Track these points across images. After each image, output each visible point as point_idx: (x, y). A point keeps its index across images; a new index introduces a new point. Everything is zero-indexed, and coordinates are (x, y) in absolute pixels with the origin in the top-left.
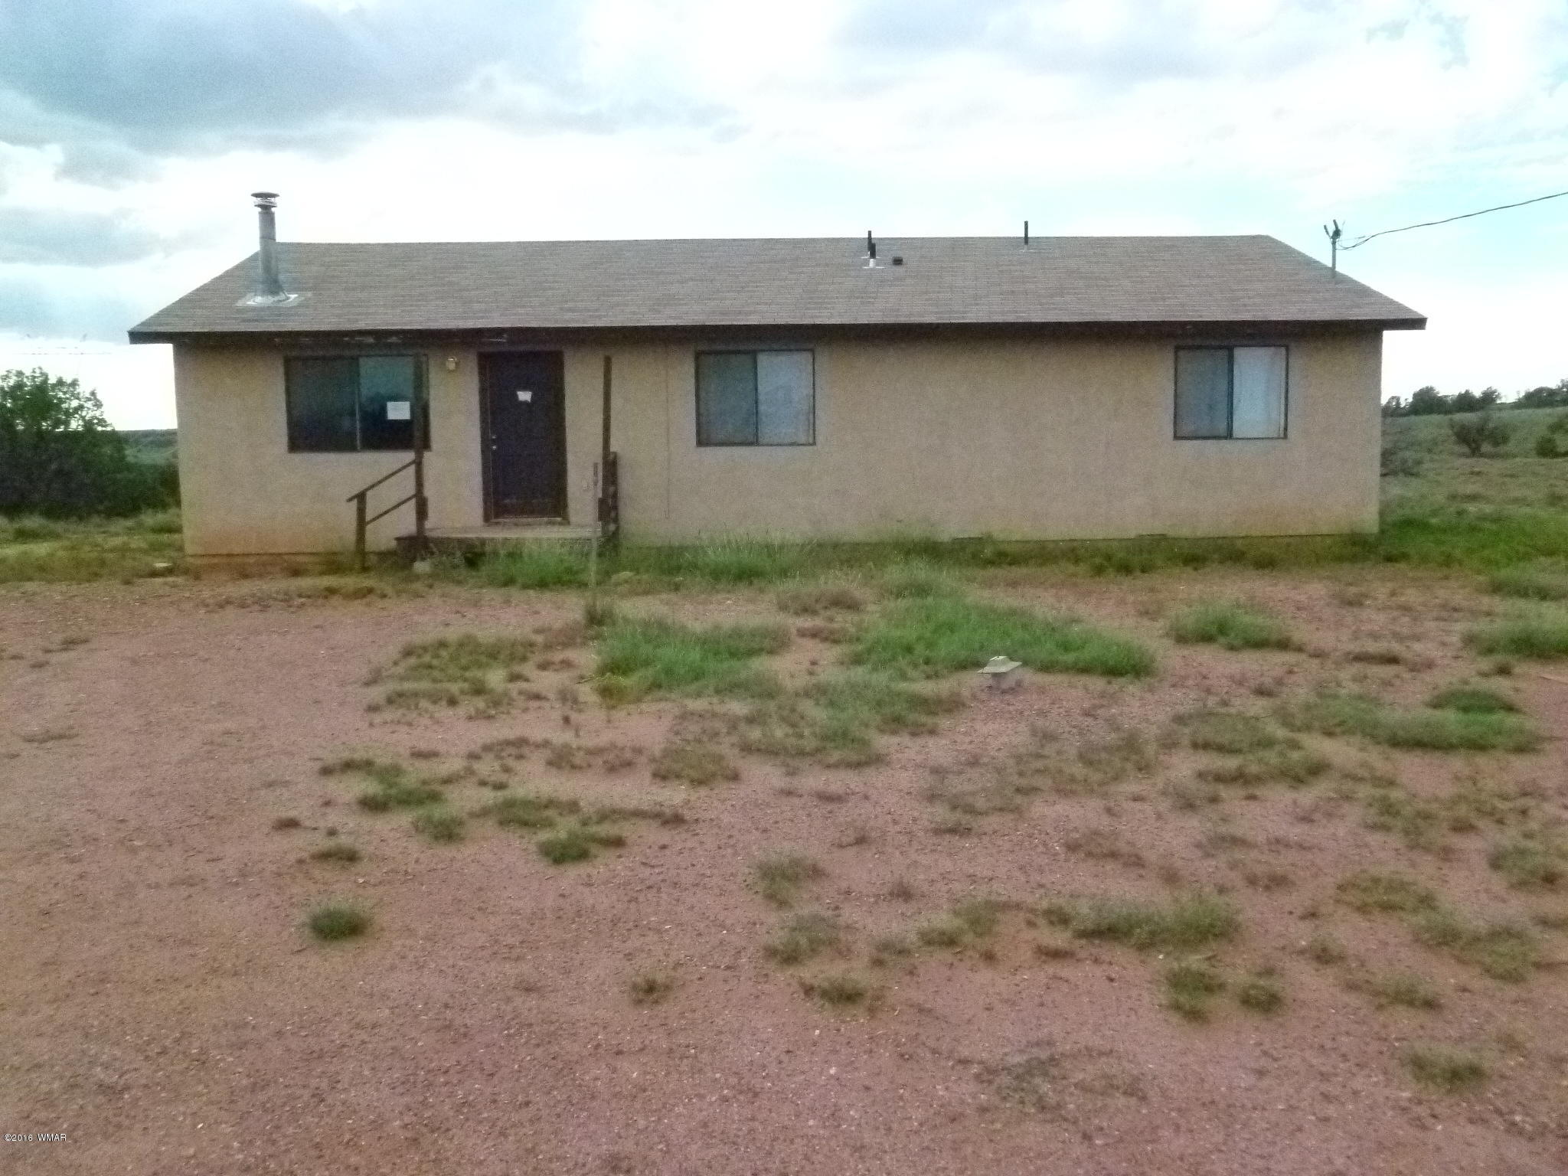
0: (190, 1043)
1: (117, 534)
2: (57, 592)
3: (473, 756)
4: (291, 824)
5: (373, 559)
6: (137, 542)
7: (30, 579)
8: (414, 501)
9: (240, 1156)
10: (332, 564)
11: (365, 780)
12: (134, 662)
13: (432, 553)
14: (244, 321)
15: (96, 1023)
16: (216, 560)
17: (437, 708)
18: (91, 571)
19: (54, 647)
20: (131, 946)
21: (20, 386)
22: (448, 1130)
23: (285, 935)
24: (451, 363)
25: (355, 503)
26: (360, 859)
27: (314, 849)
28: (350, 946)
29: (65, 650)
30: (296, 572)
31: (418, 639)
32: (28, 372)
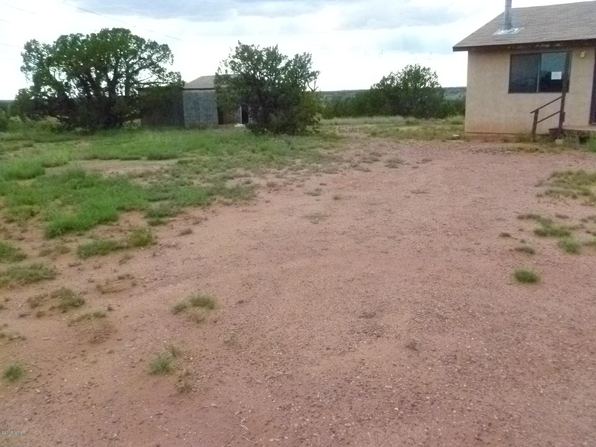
0: (469, 308)
1: (439, 124)
2: (421, 143)
3: (584, 221)
4: (506, 236)
5: (538, 138)
6: (448, 127)
7: (411, 138)
8: (559, 114)
9: (487, 354)
10: (521, 138)
11: (537, 223)
12: (447, 169)
13: (565, 136)
14: (496, 40)
15: (436, 293)
16: (475, 135)
17: (567, 199)
18: (432, 137)
19: (420, 162)
20: (448, 269)
21: (411, 70)
22: (573, 370)
23: (504, 277)
24: (583, 54)
25: (533, 114)
26: (535, 253)
27: (515, 246)
28: (531, 287)
29: (423, 163)
30: (506, 141)
31: (559, 170)
32: (414, 66)
